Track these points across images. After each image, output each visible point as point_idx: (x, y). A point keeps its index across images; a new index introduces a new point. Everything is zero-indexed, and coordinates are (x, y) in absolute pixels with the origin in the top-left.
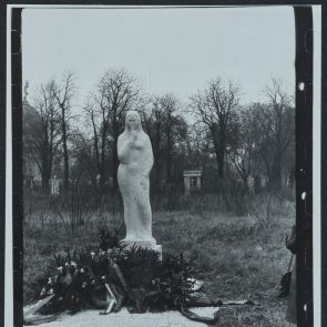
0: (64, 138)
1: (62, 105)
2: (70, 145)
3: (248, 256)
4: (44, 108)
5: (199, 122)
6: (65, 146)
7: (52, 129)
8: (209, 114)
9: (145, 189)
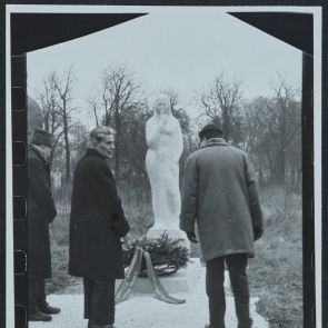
0: (66, 131)
1: (63, 97)
2: (71, 137)
3: (273, 247)
4: (45, 99)
5: (202, 115)
6: (66, 138)
7: (54, 121)
8: (213, 107)
9: (175, 175)
